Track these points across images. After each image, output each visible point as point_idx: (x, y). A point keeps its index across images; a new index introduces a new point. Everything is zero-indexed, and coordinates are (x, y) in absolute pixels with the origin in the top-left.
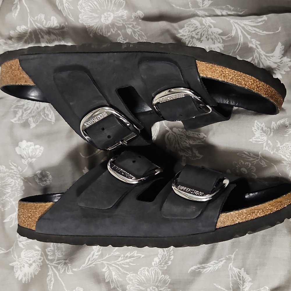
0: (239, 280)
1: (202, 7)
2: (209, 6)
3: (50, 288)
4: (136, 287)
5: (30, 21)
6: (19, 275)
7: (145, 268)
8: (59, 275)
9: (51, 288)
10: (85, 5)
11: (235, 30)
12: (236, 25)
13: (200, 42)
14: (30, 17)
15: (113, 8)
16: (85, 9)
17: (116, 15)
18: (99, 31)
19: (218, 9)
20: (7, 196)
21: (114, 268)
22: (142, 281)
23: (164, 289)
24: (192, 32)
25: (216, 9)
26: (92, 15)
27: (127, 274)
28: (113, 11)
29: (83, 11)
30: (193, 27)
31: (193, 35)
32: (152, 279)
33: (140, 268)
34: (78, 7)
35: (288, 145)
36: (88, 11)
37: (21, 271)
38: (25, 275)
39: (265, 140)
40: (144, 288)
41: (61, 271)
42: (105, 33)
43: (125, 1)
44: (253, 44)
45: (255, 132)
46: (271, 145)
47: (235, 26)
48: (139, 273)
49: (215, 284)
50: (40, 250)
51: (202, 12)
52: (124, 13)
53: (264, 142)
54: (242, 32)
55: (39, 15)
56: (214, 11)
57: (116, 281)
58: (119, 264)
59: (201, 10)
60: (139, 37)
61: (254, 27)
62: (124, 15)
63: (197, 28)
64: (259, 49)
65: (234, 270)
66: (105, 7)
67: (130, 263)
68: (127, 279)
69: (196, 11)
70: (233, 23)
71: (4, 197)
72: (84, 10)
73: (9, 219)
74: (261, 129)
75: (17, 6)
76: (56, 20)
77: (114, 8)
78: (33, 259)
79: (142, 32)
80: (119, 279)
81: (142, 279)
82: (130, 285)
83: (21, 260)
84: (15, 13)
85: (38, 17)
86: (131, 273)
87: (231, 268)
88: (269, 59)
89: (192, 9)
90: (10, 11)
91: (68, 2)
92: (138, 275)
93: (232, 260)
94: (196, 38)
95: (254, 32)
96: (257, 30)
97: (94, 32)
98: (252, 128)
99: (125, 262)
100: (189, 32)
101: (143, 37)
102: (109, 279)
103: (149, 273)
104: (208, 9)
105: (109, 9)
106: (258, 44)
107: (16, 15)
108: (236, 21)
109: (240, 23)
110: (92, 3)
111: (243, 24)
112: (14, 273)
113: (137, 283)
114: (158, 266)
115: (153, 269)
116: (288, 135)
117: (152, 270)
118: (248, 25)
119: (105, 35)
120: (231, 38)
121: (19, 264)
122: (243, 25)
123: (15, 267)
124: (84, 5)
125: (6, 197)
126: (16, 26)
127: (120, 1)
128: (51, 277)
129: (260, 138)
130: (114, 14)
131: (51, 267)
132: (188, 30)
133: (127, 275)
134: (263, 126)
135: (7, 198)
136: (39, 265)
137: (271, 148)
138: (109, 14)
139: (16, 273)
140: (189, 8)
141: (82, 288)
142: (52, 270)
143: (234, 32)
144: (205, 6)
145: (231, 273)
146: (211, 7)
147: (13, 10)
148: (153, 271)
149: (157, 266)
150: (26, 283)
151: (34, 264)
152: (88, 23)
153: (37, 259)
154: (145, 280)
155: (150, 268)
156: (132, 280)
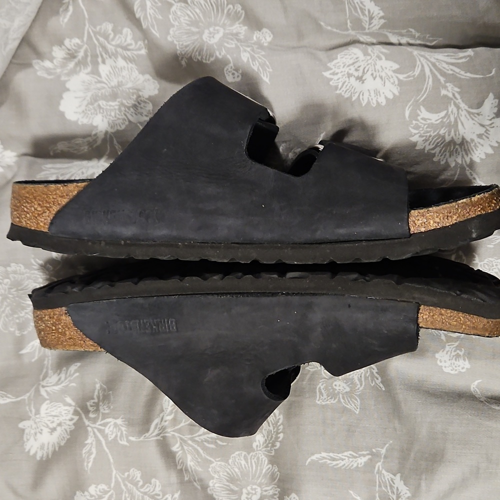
0: (390, 494)
1: (369, 29)
2: (379, 28)
3: (87, 466)
4: (225, 485)
5: (89, 33)
6: (32, 446)
7: (241, 453)
8: (106, 443)
9: (90, 465)
10: (182, 14)
11: (420, 66)
12: (422, 59)
13: (361, 82)
14: (89, 26)
15: (224, 21)
16: (180, 21)
17: (227, 31)
18: (197, 53)
19: (394, 33)
20: (27, 311)
21: (190, 448)
22: (234, 476)
23: (272, 488)
24: (349, 66)
25: (391, 34)
26: (189, 30)
27: (211, 462)
28: (224, 26)
29: (176, 23)
30: (351, 59)
31: (351, 72)
32: (252, 472)
33: (234, 453)
34: (170, 17)
35: (492, 261)
36: (184, 24)
37: (36, 440)
38: (42, 447)
40: (237, 487)
41: (110, 437)
42: (206, 57)
43: (243, 12)
44: (448, 90)
47: (420, 61)
48: (230, 461)
49: (351, 492)
50: (73, 404)
51: (367, 38)
52: (242, 29)
54: (431, 70)
55: (104, 24)
56: (386, 36)
57: (192, 471)
58: (200, 441)
59: (367, 34)
60: (260, 68)
61: (452, 64)
62: (240, 33)
63: (358, 59)
64: (457, 99)
65: (383, 474)
66: (212, 18)
67: (217, 441)
68: (210, 470)
69: (358, 36)
70: (418, 56)
71: (21, 313)
72: (178, 22)
73: (29, 348)
75: (68, 7)
76: (131, 34)
77: (226, 21)
78: (58, 419)
79: (266, 60)
80: (197, 468)
81: (235, 472)
82: (215, 479)
83: (39, 420)
84: (65, 17)
85: (103, 27)
86: (217, 460)
87: (379, 469)
88: (474, 118)
89: (352, 33)
90: (56, 13)
91: (154, 8)
92: (229, 464)
93: (381, 457)
94: (354, 76)
95: (451, 72)
96: (457, 70)
97: (189, 55)
99: (209, 438)
100: (344, 67)
101: (267, 68)
102: (182, 465)
103: (247, 462)
104: (378, 33)
105: (218, 22)
106: (457, 92)
107: (66, 20)
108: (423, 53)
109: (428, 57)
110: (192, 11)
111: (434, 58)
112: (24, 443)
113: (227, 478)
114: (263, 450)
115: (255, 456)
116: (494, 245)
117: (253, 457)
118: (443, 61)
119: (206, 60)
120: (412, 78)
121: (34, 426)
122: (433, 60)
123: (27, 431)
124: (179, 13)
125: (26, 313)
126: (64, 39)
127: (236, 11)
128: (91, 447)
130: (224, 29)
131: (93, 430)
132: (343, 63)
133: (211, 464)
135: (27, 315)
136: (68, 430)
138: (217, 30)
139: (26, 443)
140: (347, 29)
141: (140, 471)
142: (93, 436)
143: (418, 69)
144: (372, 27)
145: (379, 479)
146: (382, 30)
147: (60, 12)
148: (254, 459)
149: (260, 450)
150: (44, 459)
151: (59, 429)
152: (182, 41)
153: (65, 420)
154: (239, 474)
155: (249, 453)
156: (218, 472)
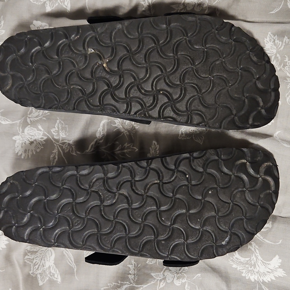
38: (25, 151)
39: (274, 53)
41: (66, 151)
45: (266, 43)
46: (279, 59)
50: (43, 130)
53: (273, 54)
74: (273, 41)
78: (34, 138)
98: (264, 39)
129: (269, 50)
134: (276, 38)
137: (279, 62)
153: (38, 138)
